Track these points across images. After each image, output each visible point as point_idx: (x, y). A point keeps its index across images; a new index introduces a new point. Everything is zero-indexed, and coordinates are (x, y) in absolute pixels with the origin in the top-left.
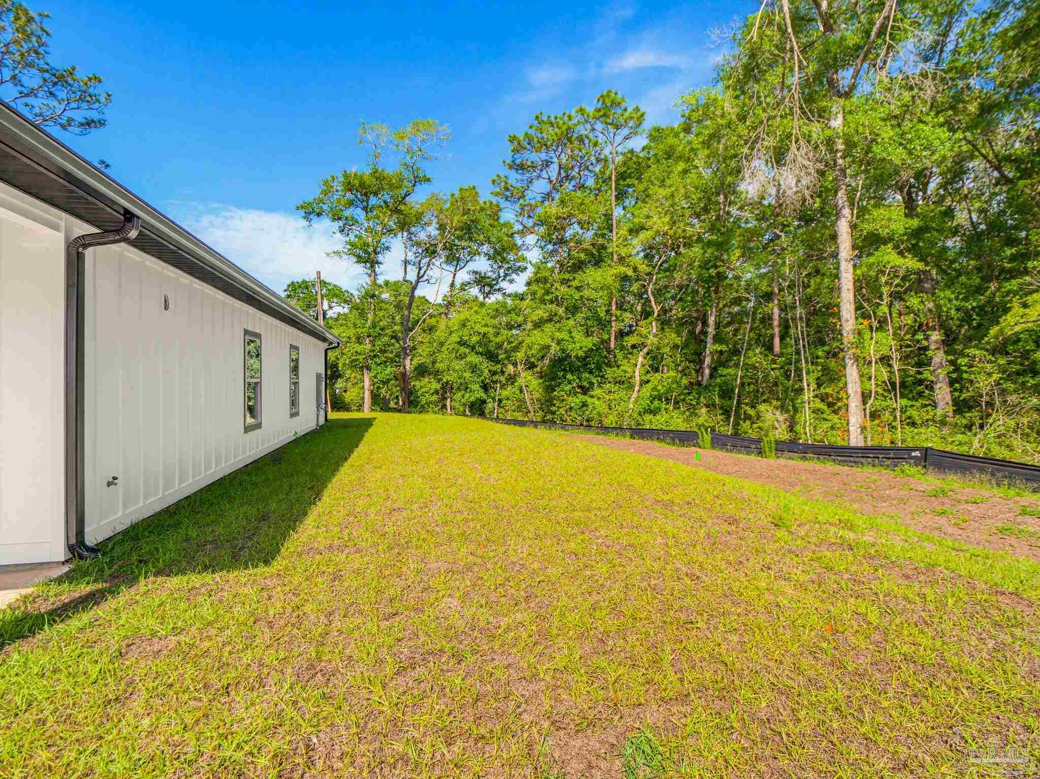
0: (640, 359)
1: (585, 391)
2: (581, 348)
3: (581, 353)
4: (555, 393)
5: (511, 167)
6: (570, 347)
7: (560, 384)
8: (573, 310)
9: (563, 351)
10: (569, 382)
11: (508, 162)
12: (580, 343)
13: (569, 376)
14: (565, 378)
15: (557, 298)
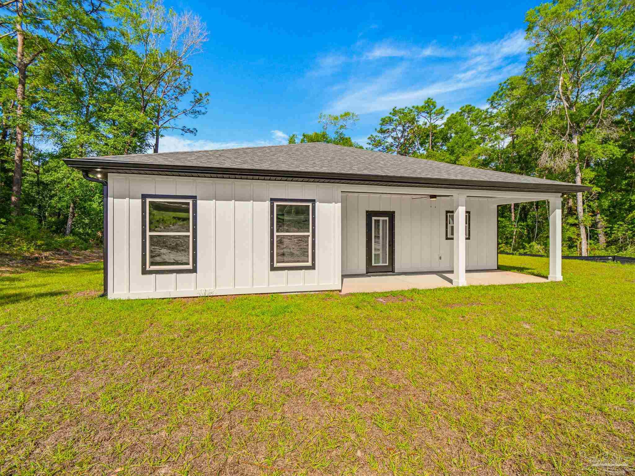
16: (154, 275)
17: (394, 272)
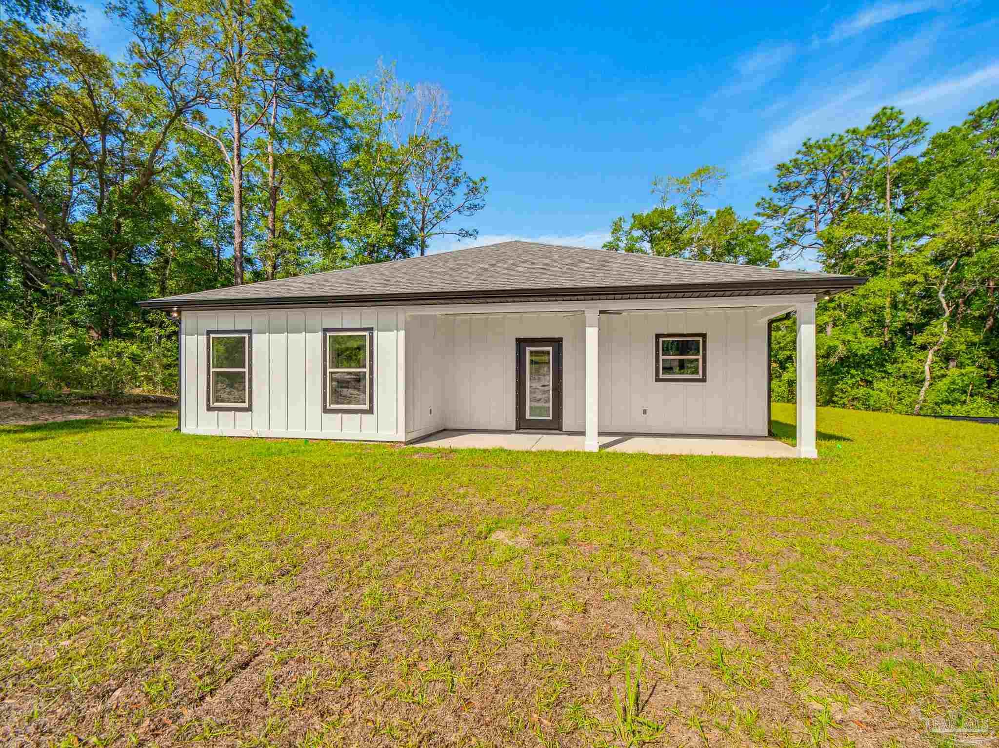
0: (930, 356)
1: (869, 383)
2: (867, 347)
3: (866, 351)
4: (839, 386)
5: (776, 190)
6: (856, 347)
7: (843, 378)
8: (858, 314)
9: (849, 350)
10: (853, 377)
11: (775, 185)
12: (866, 345)
13: (853, 371)
14: (849, 373)
15: (839, 306)
16: (216, 412)
17: (561, 430)
